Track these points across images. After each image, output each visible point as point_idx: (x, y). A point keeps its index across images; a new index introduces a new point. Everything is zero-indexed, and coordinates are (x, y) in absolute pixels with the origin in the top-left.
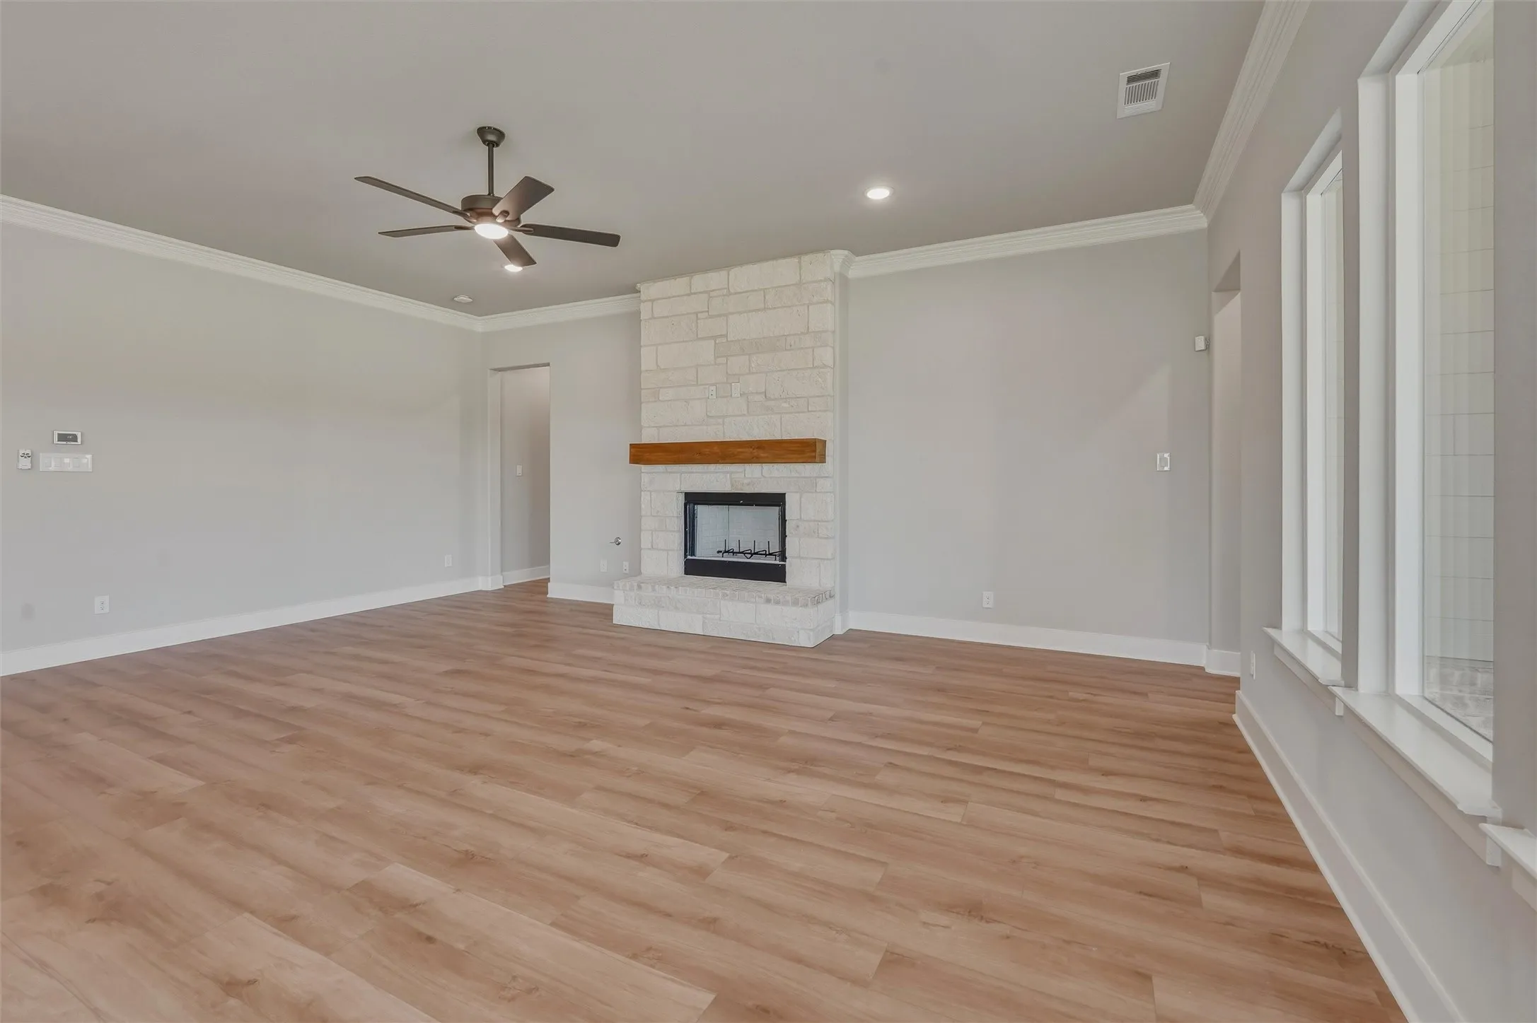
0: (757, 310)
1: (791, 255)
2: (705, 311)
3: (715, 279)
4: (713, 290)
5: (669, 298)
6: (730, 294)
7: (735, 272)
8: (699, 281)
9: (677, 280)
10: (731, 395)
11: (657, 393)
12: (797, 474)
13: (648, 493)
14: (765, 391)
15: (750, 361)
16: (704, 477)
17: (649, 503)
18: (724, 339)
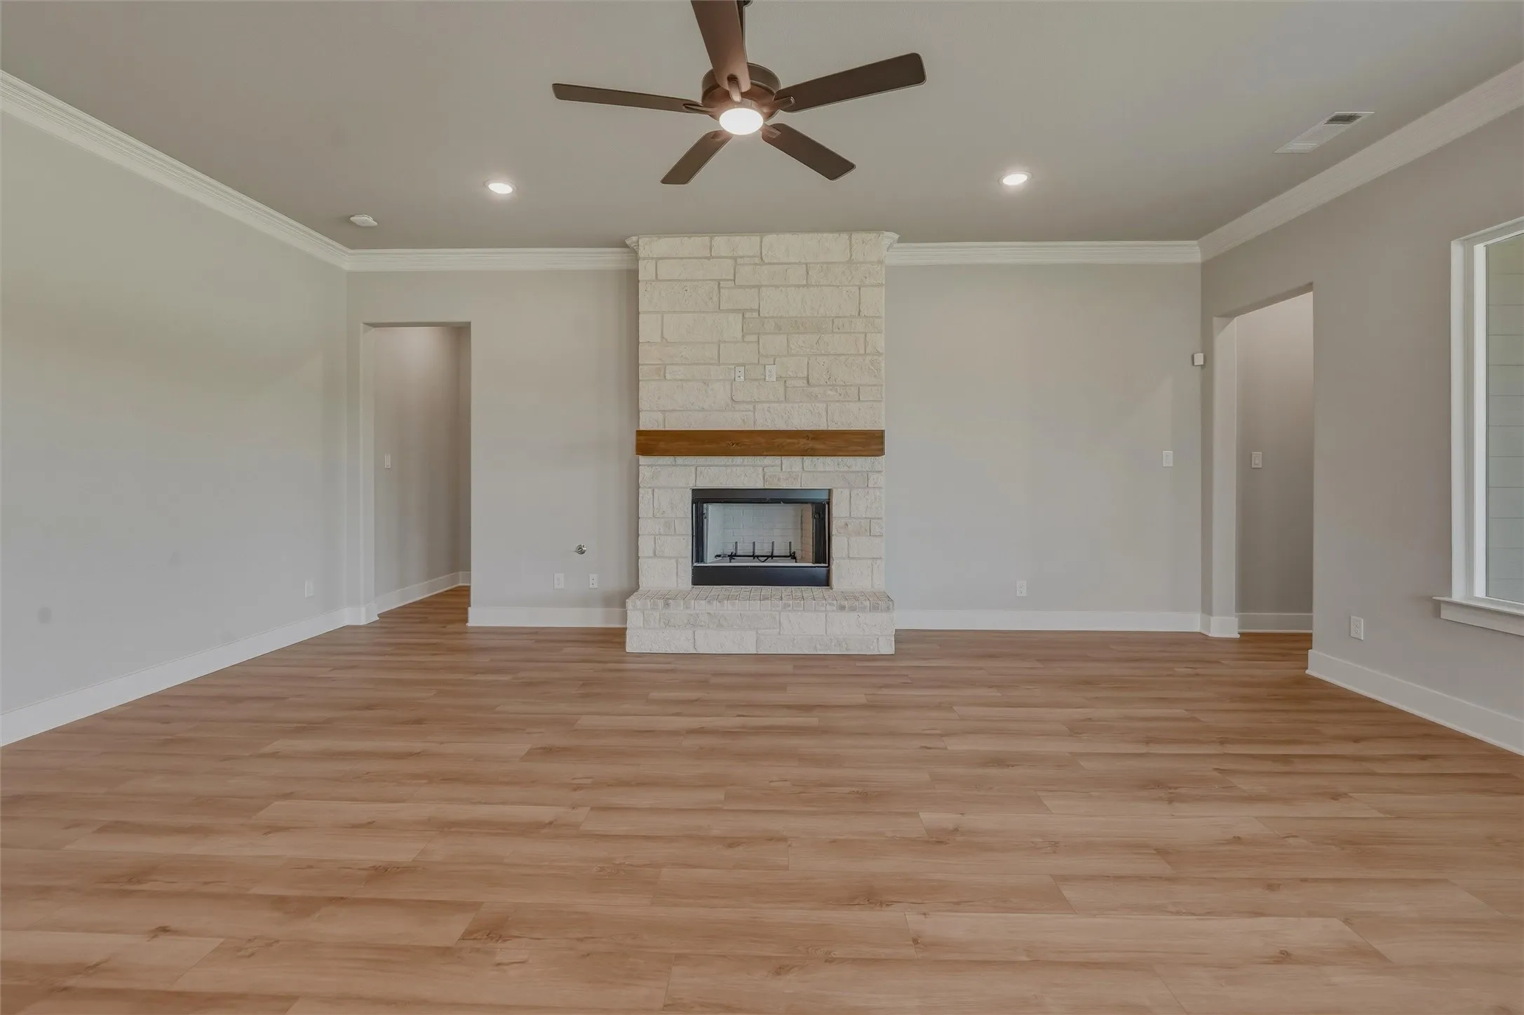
0: (798, 286)
1: (839, 230)
2: (731, 280)
3: (746, 244)
4: (741, 257)
5: (682, 258)
6: (763, 262)
7: (770, 239)
8: (721, 242)
9: (692, 238)
10: (765, 379)
11: (663, 371)
12: (846, 469)
13: (650, 491)
14: (808, 376)
15: (788, 342)
16: (729, 471)
17: (651, 502)
18: (755, 314)
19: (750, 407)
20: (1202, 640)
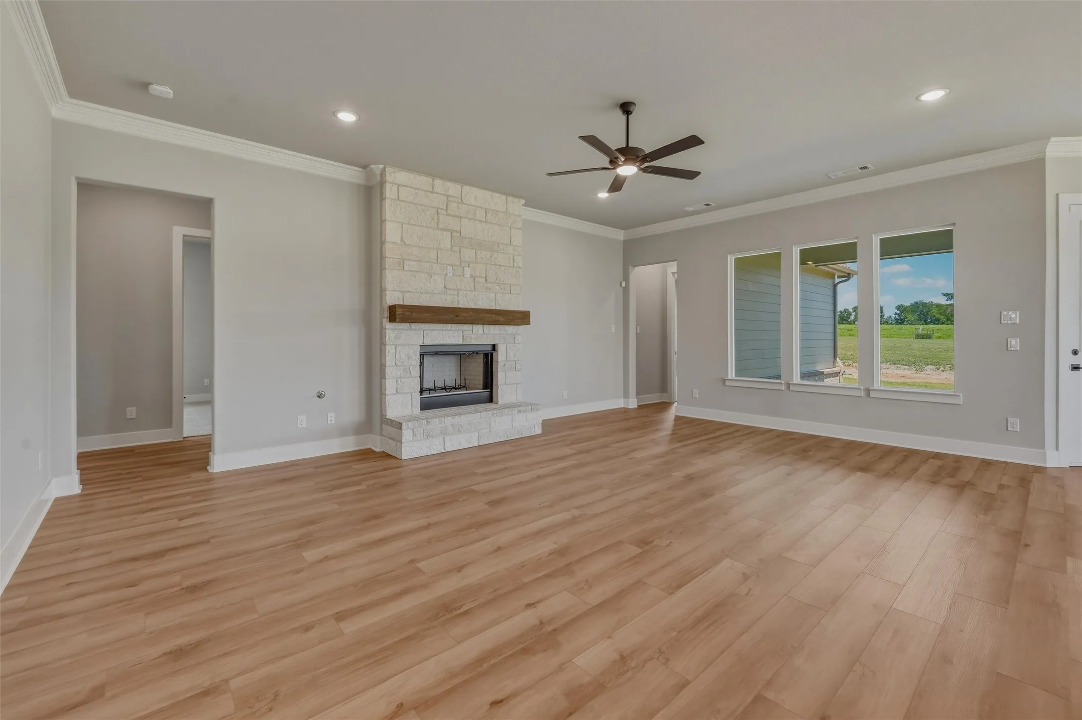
0: (481, 221)
1: (502, 193)
2: (445, 210)
5: (415, 188)
6: (462, 202)
7: (467, 188)
8: (438, 183)
9: (421, 177)
10: (464, 276)
11: (402, 263)
12: (504, 332)
13: (394, 347)
14: (486, 276)
15: (476, 254)
16: (444, 333)
17: (394, 355)
18: (458, 234)
19: (456, 292)
20: (625, 411)
